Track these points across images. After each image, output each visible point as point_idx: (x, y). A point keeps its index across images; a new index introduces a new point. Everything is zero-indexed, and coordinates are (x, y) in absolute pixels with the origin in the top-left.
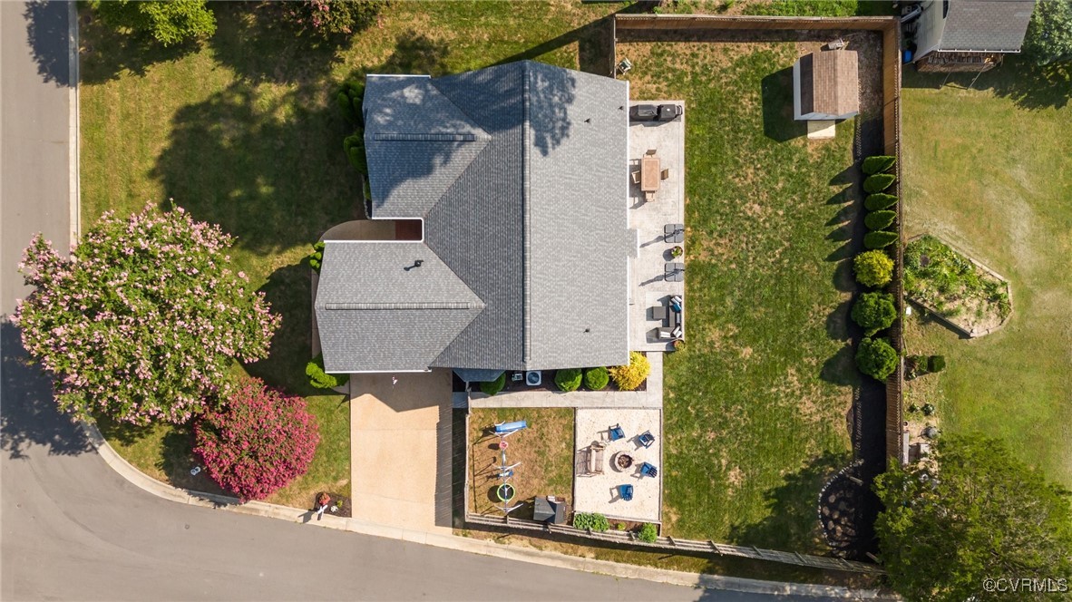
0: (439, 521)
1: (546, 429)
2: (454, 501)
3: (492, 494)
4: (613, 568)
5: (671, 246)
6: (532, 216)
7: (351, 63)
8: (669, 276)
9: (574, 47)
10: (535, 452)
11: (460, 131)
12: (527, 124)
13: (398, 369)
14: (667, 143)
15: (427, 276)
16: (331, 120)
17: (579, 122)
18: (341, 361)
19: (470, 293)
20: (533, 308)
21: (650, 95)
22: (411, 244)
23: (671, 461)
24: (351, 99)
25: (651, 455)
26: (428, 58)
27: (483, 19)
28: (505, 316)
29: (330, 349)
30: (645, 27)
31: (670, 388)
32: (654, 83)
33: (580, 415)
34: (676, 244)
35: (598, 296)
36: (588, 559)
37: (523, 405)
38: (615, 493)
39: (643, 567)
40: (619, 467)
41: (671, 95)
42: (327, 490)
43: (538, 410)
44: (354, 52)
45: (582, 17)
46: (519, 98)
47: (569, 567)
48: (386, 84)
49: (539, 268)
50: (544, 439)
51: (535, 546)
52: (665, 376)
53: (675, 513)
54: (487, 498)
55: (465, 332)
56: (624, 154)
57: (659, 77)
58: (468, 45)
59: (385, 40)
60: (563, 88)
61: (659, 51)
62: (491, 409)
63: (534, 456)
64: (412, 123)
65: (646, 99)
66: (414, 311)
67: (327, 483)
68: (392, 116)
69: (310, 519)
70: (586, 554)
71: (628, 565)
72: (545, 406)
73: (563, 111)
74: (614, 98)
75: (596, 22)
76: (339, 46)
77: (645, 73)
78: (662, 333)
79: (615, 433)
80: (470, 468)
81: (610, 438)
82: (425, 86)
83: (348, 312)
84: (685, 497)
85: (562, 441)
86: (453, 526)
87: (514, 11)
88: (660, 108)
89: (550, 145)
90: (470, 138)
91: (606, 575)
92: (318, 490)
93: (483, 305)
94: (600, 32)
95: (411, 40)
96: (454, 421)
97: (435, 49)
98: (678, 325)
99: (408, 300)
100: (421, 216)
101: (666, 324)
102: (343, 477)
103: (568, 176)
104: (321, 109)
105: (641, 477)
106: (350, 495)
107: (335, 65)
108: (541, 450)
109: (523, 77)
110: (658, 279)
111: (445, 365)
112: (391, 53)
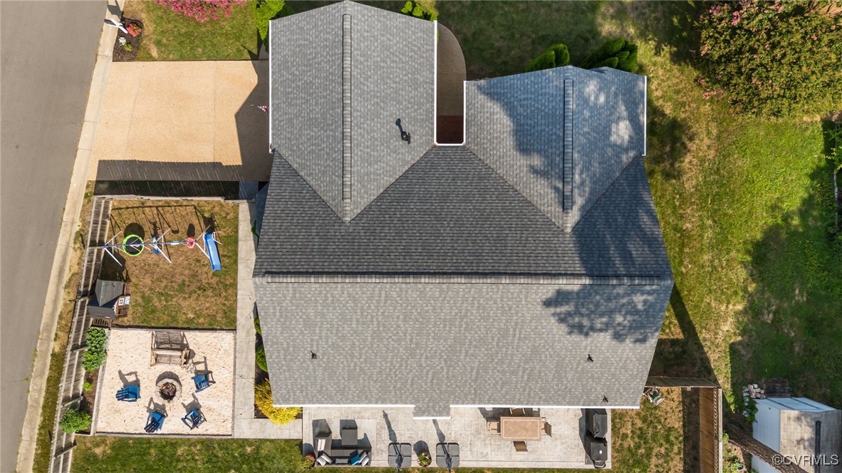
0: (104, 165)
1: (211, 294)
2: (127, 183)
3: (136, 229)
4: (42, 373)
5: (433, 452)
6: (464, 286)
7: (655, 64)
8: (396, 448)
9: (677, 333)
10: (184, 281)
11: (576, 191)
12: (587, 281)
13: (273, 111)
14: (559, 447)
15: (388, 147)
16: (586, 40)
17: (589, 348)
18: (283, 39)
19: (365, 201)
20: (339, 286)
21: (618, 426)
22: (432, 129)
23: (167, 448)
24: (615, 55)
25: (174, 424)
26: (661, 156)
27: (710, 222)
28: (331, 248)
29: (297, 25)
30: (702, 421)
31: (258, 448)
32: (632, 431)
33: (227, 337)
34: (434, 458)
35: (361, 369)
36: (52, 344)
37: (241, 267)
38: (131, 379)
39: (40, 411)
40: (161, 383)
41: (618, 452)
42: (146, 33)
43: (234, 285)
44: (668, 68)
45: (713, 343)
46: (622, 270)
47: (44, 321)
48: (635, 99)
49: (394, 294)
50: (198, 292)
51: (70, 280)
52: (272, 441)
53: (104, 452)
54: (130, 222)
55: (315, 195)
56: (546, 402)
57: (639, 437)
58: (677, 204)
59: (683, 104)
60: (632, 328)
61: (672, 438)
62: (237, 227)
63: (179, 279)
64: (586, 129)
65: (613, 421)
66: (340, 129)
67: (153, 33)
68: (595, 104)
69: (113, 13)
70: (58, 342)
71: (43, 394)
72: (240, 293)
73: (603, 327)
74: (618, 390)
75: (707, 360)
76: (675, 49)
77: (644, 420)
78: (324, 441)
79: (203, 379)
80: (166, 202)
81: (197, 372)
82: (633, 148)
83: (340, 43)
84: (123, 465)
85: (196, 313)
86: (98, 182)
87: (720, 261)
88: (603, 441)
89: (558, 310)
90: (568, 204)
91: (33, 365)
92: (146, 23)
93: (348, 219)
94: (694, 365)
95: (684, 136)
96: (224, 183)
97: (672, 165)
98: (333, 459)
99: (355, 122)
100: (468, 143)
101: (336, 445)
102: (160, 52)
103: (517, 332)
104: (599, 29)
105: (149, 410)
106: (139, 60)
107: (652, 44)
108: (186, 289)
109: (651, 277)
110: (392, 434)
111: (274, 169)
112: (668, 112)
